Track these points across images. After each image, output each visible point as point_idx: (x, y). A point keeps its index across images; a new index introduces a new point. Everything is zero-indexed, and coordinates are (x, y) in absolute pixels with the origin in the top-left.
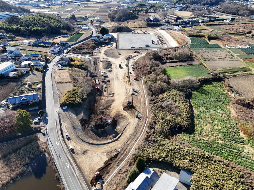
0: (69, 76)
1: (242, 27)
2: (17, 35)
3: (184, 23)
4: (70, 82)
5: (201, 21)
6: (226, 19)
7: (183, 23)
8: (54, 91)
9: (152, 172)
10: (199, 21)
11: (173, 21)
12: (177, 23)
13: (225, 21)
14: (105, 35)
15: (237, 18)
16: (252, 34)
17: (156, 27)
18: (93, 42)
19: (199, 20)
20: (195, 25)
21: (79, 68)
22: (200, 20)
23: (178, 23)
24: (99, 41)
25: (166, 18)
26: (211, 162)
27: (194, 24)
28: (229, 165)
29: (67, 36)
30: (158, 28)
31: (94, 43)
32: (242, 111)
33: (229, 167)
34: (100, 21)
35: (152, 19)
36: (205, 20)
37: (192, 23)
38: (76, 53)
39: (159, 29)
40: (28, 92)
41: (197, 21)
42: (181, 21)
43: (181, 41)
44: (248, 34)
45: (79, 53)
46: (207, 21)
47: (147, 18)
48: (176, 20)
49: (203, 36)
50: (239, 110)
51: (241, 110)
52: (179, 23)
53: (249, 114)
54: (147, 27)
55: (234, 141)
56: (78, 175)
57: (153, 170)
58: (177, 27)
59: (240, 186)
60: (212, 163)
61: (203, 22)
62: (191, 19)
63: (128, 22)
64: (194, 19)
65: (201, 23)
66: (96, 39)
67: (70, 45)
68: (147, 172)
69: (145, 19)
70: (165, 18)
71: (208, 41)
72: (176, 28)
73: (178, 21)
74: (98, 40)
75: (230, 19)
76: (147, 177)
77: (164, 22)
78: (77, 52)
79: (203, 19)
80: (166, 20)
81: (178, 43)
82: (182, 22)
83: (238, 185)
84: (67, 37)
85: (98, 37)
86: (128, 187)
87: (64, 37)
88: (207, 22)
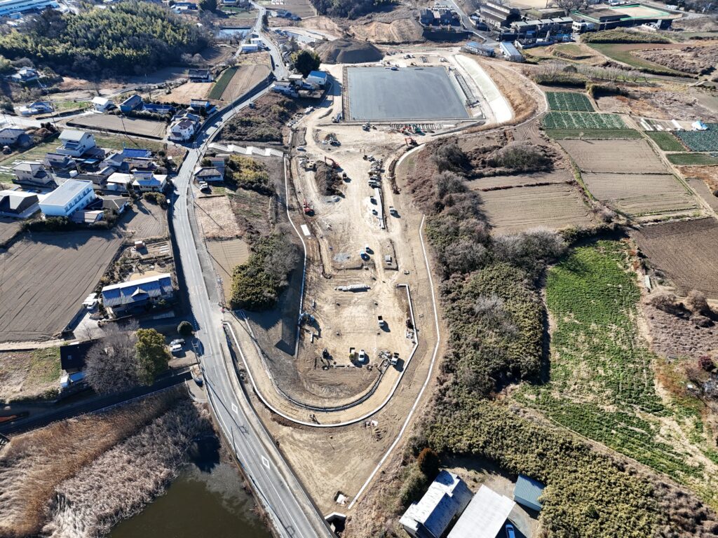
0: (232, 216)
1: (689, 49)
2: (65, 71)
3: (529, 33)
4: (238, 237)
5: (576, 25)
6: (648, 22)
7: (525, 32)
8: (205, 265)
9: (457, 481)
10: (573, 27)
11: (499, 23)
12: (509, 31)
13: (644, 26)
14: (309, 76)
15: (680, 16)
16: (714, 75)
17: (449, 44)
18: (280, 100)
19: (572, 22)
20: (560, 41)
21: (254, 189)
22: (574, 23)
23: (512, 31)
24: (295, 95)
25: (479, 14)
26: (586, 459)
27: (556, 37)
28: (625, 466)
29: (204, 78)
30: (455, 44)
31: (283, 102)
32: (665, 327)
33: (623, 470)
34: (289, 15)
35: (437, 15)
36: (587, 24)
37: (551, 34)
38: (237, 137)
39: (459, 48)
40: (140, 268)
41: (565, 25)
42: (522, 27)
43: (520, 102)
44: (706, 77)
45: (246, 138)
46: (595, 28)
47: (424, 14)
48: (506, 24)
49: (582, 85)
50: (658, 325)
51: (663, 326)
52: (516, 31)
53: (682, 334)
54: (423, 42)
55: (640, 406)
56: (292, 485)
57: (458, 478)
58: (509, 45)
59: (642, 515)
60: (588, 462)
61: (583, 30)
62: (548, 21)
63: (369, 21)
64: (557, 20)
65: (578, 31)
66: (285, 89)
67: (219, 110)
68: (445, 480)
69: (419, 15)
70: (475, 15)
71: (592, 101)
72: (505, 49)
73: (513, 24)
74: (292, 91)
75: (659, 23)
76: (446, 496)
77: (473, 26)
78: (241, 135)
79: (583, 21)
80: (478, 22)
81: (513, 104)
82: (524, 29)
83: (640, 512)
84: (207, 80)
85: (293, 82)
86: (405, 514)
87: (197, 82)
88: (594, 31)
